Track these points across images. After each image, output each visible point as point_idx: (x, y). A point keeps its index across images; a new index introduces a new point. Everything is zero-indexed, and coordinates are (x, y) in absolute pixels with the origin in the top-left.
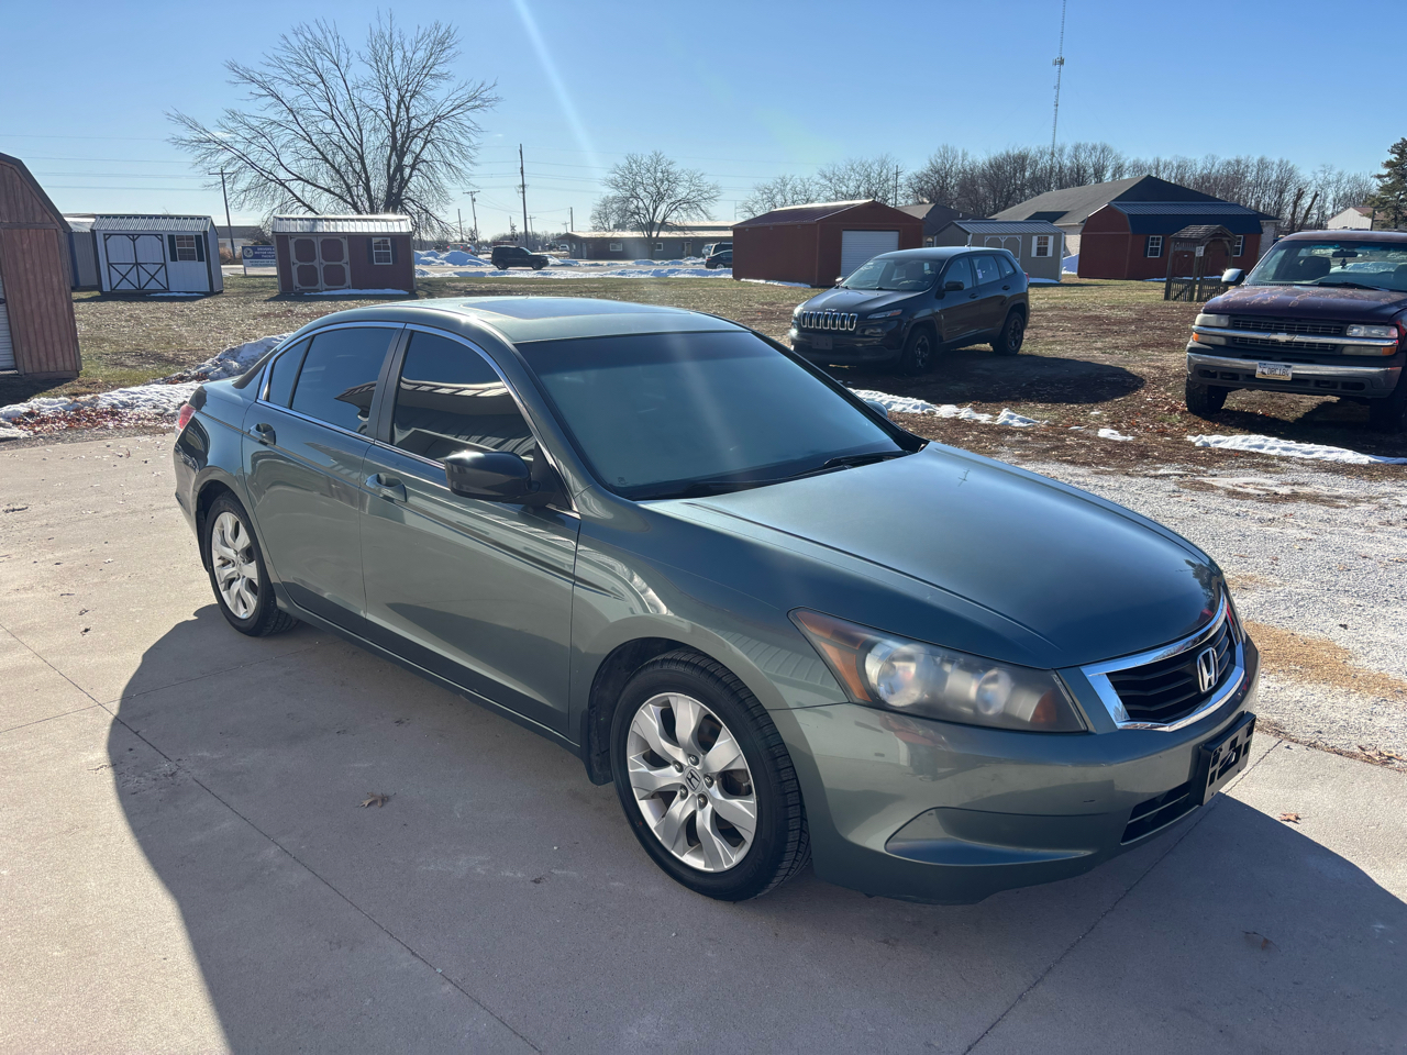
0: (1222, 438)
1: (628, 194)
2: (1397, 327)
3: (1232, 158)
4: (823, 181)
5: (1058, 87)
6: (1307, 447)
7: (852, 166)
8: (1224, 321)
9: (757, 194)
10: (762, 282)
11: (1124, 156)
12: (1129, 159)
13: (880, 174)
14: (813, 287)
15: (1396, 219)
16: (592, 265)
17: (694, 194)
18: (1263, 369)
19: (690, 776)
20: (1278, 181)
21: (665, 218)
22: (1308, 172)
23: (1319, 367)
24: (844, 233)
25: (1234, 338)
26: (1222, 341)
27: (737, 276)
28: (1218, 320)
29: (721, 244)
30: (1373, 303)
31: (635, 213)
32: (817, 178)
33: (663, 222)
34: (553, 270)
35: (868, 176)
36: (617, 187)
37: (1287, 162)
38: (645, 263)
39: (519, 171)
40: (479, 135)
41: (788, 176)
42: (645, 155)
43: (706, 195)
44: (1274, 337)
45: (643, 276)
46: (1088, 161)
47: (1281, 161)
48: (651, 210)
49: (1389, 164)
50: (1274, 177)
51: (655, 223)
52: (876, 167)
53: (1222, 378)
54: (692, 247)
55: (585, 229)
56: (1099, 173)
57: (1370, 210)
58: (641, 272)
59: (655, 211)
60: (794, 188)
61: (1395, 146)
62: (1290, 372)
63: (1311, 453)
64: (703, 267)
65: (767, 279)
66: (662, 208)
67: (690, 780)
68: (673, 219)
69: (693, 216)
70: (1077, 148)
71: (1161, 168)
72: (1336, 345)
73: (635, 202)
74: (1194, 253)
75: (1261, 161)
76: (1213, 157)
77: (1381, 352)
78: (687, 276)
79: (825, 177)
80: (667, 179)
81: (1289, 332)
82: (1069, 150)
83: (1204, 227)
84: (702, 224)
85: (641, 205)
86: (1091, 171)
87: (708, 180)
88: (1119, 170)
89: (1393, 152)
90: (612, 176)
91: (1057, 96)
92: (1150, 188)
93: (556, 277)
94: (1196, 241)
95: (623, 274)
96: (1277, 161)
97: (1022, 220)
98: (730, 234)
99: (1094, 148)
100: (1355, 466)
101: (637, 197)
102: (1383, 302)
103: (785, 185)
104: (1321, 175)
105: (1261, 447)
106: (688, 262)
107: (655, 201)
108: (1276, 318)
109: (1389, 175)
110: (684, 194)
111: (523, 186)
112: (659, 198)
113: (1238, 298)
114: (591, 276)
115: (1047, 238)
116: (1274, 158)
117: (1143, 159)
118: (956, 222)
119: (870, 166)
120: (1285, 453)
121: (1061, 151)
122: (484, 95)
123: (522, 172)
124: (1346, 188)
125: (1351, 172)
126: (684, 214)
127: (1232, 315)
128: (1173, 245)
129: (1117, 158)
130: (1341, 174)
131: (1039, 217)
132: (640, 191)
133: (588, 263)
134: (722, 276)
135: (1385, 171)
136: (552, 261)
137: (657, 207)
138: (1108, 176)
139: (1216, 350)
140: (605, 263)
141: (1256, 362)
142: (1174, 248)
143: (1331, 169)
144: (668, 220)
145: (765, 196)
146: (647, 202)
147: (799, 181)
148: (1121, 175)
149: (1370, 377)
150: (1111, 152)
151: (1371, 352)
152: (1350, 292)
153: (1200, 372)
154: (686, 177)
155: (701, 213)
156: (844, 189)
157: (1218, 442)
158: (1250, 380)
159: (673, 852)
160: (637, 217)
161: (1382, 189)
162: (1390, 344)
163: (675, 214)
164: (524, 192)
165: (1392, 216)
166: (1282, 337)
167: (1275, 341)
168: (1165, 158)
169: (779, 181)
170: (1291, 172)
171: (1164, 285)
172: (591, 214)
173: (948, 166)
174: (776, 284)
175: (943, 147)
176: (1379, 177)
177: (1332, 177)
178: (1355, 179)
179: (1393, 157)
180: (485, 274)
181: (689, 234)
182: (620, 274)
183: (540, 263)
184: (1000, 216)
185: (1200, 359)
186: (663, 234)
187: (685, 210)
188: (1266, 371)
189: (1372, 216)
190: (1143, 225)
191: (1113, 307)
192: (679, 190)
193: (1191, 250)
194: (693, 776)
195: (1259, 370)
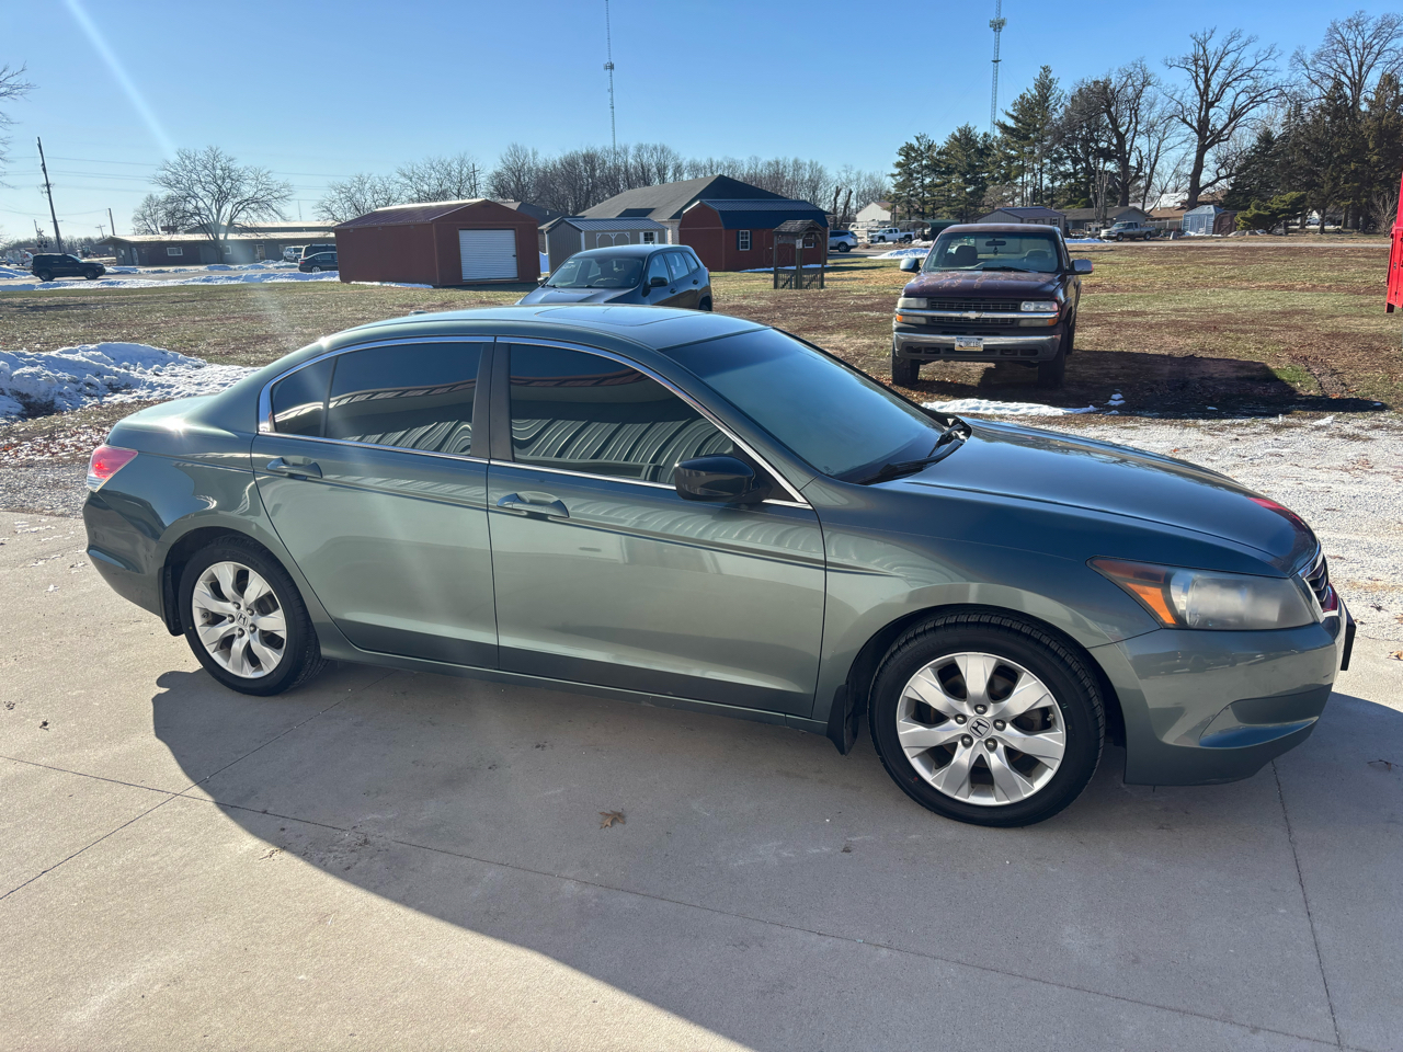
0: (943, 404)
1: (184, 194)
2: (1056, 301)
3: (771, 158)
4: (402, 180)
5: (611, 90)
6: (1014, 405)
7: (431, 165)
8: (923, 303)
9: (334, 193)
10: (377, 284)
11: (681, 157)
12: (686, 158)
13: (461, 172)
14: (435, 287)
15: (909, 211)
16: (155, 272)
17: (262, 193)
18: (959, 342)
19: (976, 725)
20: (810, 180)
21: (231, 219)
22: (834, 173)
23: (1003, 338)
24: (460, 232)
25: (933, 317)
26: (923, 321)
27: (345, 279)
28: (918, 303)
29: (313, 246)
30: (1033, 284)
31: (195, 214)
32: (396, 176)
33: (231, 223)
34: (113, 279)
35: (449, 174)
36: (169, 185)
37: (817, 164)
38: (220, 268)
39: (41, 168)
40: (8, 127)
41: (366, 175)
42: (200, 150)
43: (276, 195)
44: (965, 315)
45: (233, 282)
46: (651, 161)
47: (812, 163)
48: (214, 211)
49: (899, 165)
50: (807, 177)
51: (220, 225)
52: (455, 165)
53: (926, 352)
54: (270, 249)
55: (128, 232)
56: (661, 172)
57: (889, 205)
58: (230, 278)
59: (219, 211)
60: (373, 187)
61: (902, 149)
62: (982, 344)
63: (1017, 410)
64: (297, 271)
65: (382, 280)
66: (228, 208)
67: (976, 729)
68: (243, 219)
69: (265, 217)
70: (639, 149)
71: (714, 168)
72: (1013, 319)
73: (194, 202)
74: (794, 246)
75: (796, 162)
76: (756, 158)
77: (1047, 323)
78: (285, 281)
79: (405, 175)
80: (229, 177)
81: (978, 310)
82: (632, 151)
83: (799, 222)
84: (276, 225)
85: (201, 204)
86: (654, 170)
87: (278, 179)
88: (678, 170)
89: (900, 154)
90: (162, 173)
91: (612, 99)
92: (724, 187)
93: (127, 287)
94: (795, 235)
95: (208, 281)
96: (808, 163)
97: (614, 217)
98: (332, 235)
99: (655, 148)
100: (1054, 417)
101: (195, 196)
102: (1041, 282)
103: (363, 183)
104: (844, 175)
105: (977, 408)
106: (270, 266)
107: (217, 200)
108: (966, 299)
109: (900, 174)
110: (251, 194)
111: (48, 185)
112: (221, 198)
113: (930, 283)
114: (170, 284)
115: (652, 234)
116: (805, 159)
117: (698, 159)
118: (567, 220)
119: (449, 165)
120: (998, 412)
121: (626, 151)
122: (11, 81)
123: (44, 170)
124: (865, 186)
125: (867, 172)
126: (254, 215)
127: (929, 298)
128: (775, 238)
129: (676, 158)
130: (859, 173)
131: (630, 214)
132: (198, 189)
133: (150, 269)
134: (324, 280)
135: (897, 171)
136: (109, 269)
137: (221, 207)
138: (669, 174)
139: (919, 329)
140: (172, 269)
141: (954, 337)
142: (777, 241)
143: (852, 168)
144: (235, 220)
145: (342, 195)
146: (208, 202)
147: (377, 180)
148: (681, 174)
149: (1041, 343)
150: (670, 152)
151: (1040, 323)
152: (1012, 274)
153: (908, 348)
154: (251, 175)
155: (274, 213)
156: (426, 188)
157: (942, 407)
158: (949, 353)
159: (957, 797)
160: (197, 218)
161: (895, 186)
162: (1053, 316)
163: (243, 215)
164: (49, 192)
165: (906, 209)
166: (972, 315)
167: (967, 319)
168: (717, 158)
169: (356, 179)
170: (820, 171)
171: (772, 276)
172: (133, 215)
173: (520, 164)
174: (393, 285)
175: (514, 146)
176: (893, 175)
177: (853, 177)
178: (871, 177)
179: (901, 159)
180: (34, 286)
181: (262, 236)
182: (204, 280)
183: (94, 272)
184: (589, 213)
185: (904, 337)
186: (231, 237)
187: (254, 210)
188: (962, 344)
189: (891, 209)
190: (733, 220)
191: (745, 298)
192: (244, 188)
193: (791, 242)
194: (979, 724)
195: (957, 344)
